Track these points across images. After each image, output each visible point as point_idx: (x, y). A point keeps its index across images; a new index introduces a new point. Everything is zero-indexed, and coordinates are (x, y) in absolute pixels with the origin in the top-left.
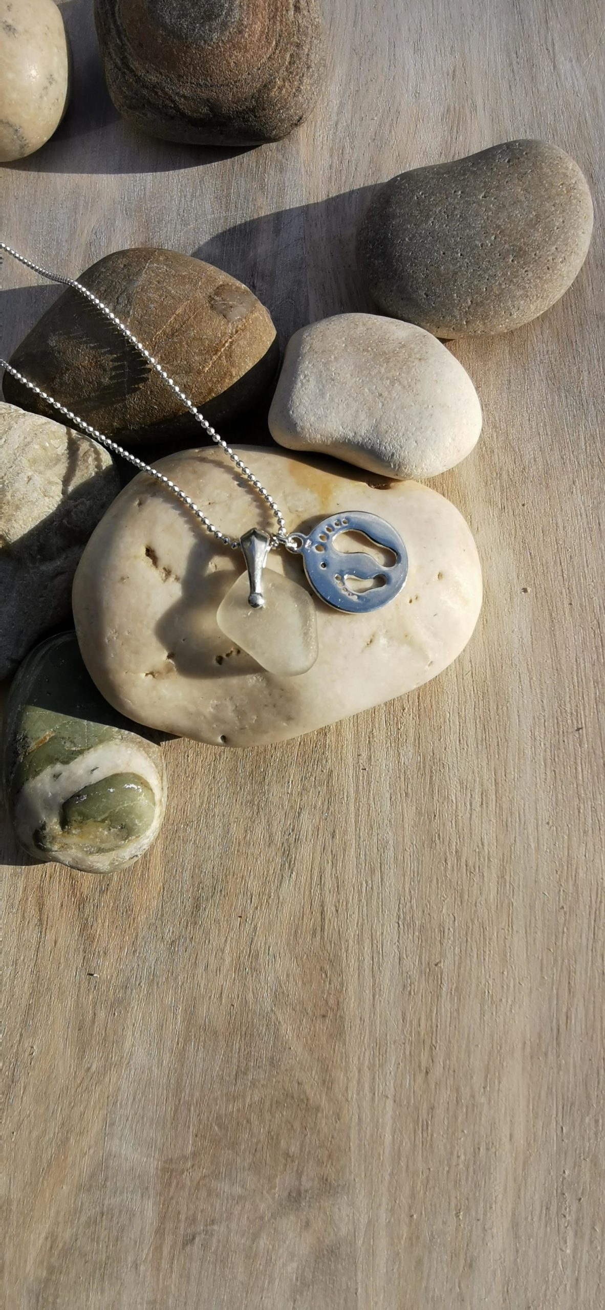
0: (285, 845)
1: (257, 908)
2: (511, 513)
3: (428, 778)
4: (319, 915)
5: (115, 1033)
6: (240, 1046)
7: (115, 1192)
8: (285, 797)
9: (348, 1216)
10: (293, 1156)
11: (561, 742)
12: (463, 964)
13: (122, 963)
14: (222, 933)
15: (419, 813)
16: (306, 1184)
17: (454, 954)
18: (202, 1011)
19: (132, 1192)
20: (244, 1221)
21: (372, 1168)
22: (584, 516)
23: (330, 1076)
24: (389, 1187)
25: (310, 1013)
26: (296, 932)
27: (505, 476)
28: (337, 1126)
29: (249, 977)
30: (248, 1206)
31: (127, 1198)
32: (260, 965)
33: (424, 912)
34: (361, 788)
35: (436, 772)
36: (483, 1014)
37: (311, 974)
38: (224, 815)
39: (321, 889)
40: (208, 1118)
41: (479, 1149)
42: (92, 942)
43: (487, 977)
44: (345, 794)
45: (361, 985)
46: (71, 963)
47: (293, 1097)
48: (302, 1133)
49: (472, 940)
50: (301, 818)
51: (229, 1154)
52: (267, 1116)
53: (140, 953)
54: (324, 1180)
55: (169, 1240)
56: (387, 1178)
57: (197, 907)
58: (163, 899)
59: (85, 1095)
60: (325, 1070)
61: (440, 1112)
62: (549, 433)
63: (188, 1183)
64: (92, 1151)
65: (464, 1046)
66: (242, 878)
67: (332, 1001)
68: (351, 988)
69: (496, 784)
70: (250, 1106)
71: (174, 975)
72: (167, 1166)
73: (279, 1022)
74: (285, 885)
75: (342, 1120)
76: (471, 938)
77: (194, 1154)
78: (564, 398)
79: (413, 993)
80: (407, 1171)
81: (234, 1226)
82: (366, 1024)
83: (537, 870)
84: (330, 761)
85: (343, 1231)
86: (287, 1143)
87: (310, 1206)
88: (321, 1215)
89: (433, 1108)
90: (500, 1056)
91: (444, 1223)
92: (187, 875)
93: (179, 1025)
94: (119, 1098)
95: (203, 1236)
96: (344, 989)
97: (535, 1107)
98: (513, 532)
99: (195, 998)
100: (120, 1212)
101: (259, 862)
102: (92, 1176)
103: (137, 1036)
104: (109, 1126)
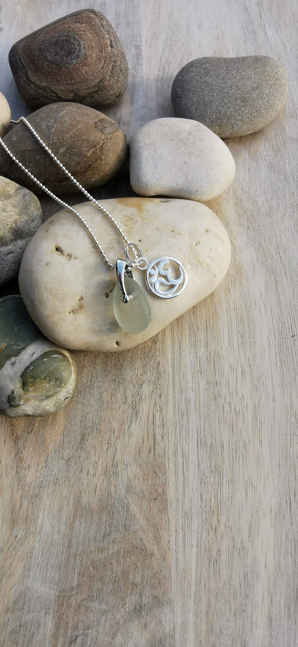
0: (134, 402)
1: (117, 438)
2: (252, 230)
3: (212, 364)
4: (152, 440)
5: (33, 514)
6: (106, 519)
7: (29, 612)
8: (134, 377)
9: (170, 619)
10: (137, 583)
11: (284, 343)
12: (234, 466)
13: (39, 473)
14: (97, 453)
15: (208, 382)
16: (145, 600)
17: (230, 460)
18: (84, 500)
19: (39, 612)
20: (107, 626)
21: (184, 589)
22: (290, 231)
23: (159, 534)
24: (194, 600)
25: (148, 499)
26: (139, 451)
27: (249, 213)
28: (163, 564)
29: (112, 478)
30: (110, 616)
31: (36, 615)
32: (119, 471)
33: (212, 437)
34: (176, 370)
35: (217, 360)
36: (247, 494)
37: (148, 474)
38: (99, 388)
39: (153, 426)
40: (87, 563)
41: (247, 574)
42: (22, 461)
43: (249, 472)
44: (167, 374)
45: (177, 480)
46: (9, 474)
47: (137, 548)
48: (143, 570)
49: (239, 452)
50: (143, 387)
51: (98, 585)
52: (122, 560)
53: (49, 467)
54: (156, 598)
55: (61, 640)
56: (193, 594)
57: (83, 439)
58: (64, 436)
59: (14, 553)
60: (157, 531)
61: (224, 554)
62: (270, 192)
63: (74, 603)
64: (16, 586)
65: (237, 513)
66: (109, 422)
67: (160, 490)
68: (171, 482)
69: (250, 366)
70: (112, 554)
71: (69, 478)
72: (61, 594)
73: (130, 504)
74: (133, 424)
75: (166, 560)
76: (239, 450)
77: (78, 585)
78: (277, 176)
79: (206, 484)
80: (205, 589)
81: (101, 630)
82: (180, 502)
83: (274, 411)
84: (158, 357)
85: (167, 630)
86: (134, 576)
87: (147, 615)
88: (154, 620)
89: (219, 551)
90: (258, 518)
91: (228, 621)
92: (78, 421)
93: (71, 508)
94: (34, 553)
95: (82, 637)
96: (167, 483)
97: (279, 548)
98: (254, 239)
99: (81, 491)
100: (32, 624)
101: (119, 413)
102: (15, 603)
103: (46, 515)
104: (27, 571)
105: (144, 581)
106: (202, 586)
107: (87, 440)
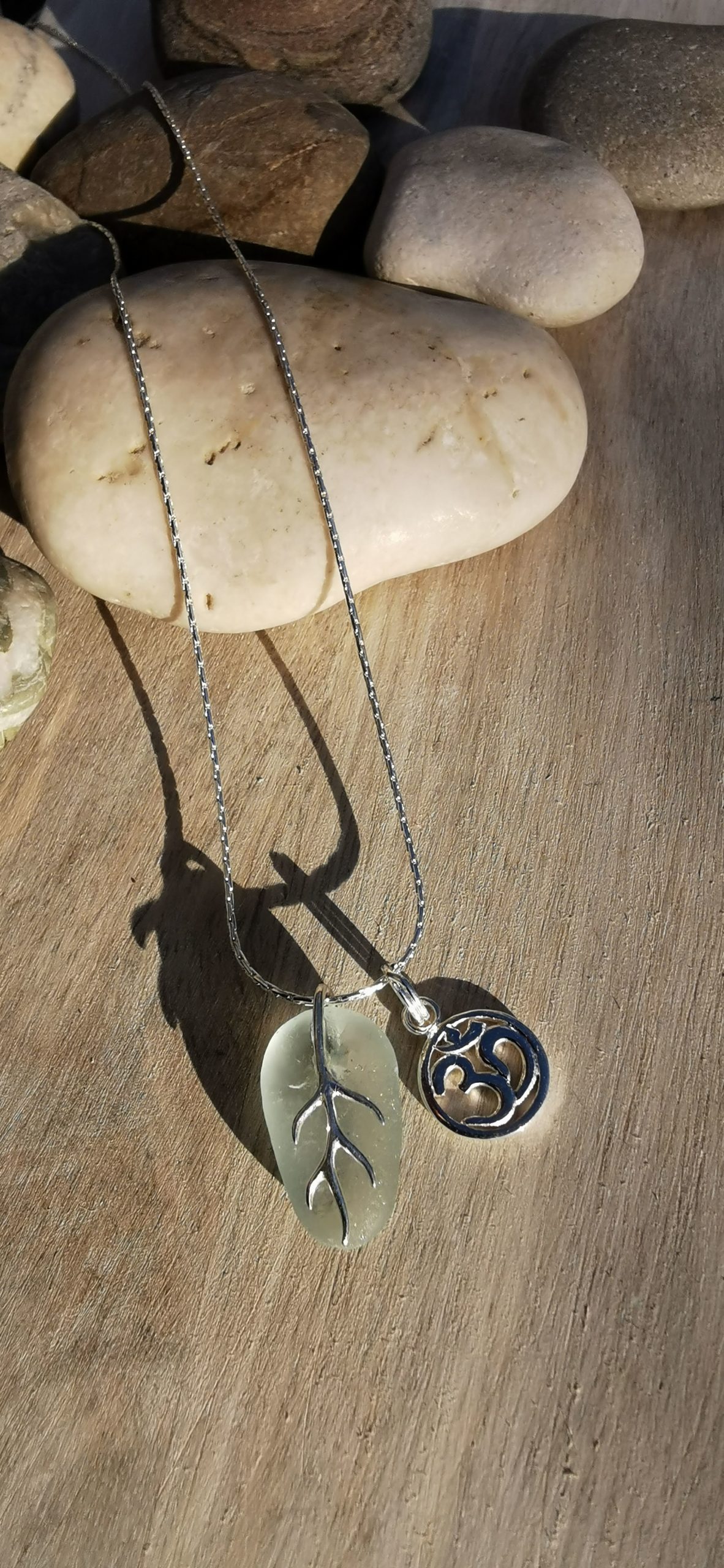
6: (69, 1080)
9: (168, 1401)
11: (686, 711)
14: (98, 901)
21: (233, 1324)
24: (253, 1363)
28: (192, 1239)
41: (430, 1321)
47: (131, 1177)
54: (144, 1330)
56: (255, 1345)
58: (23, 839)
70: (56, 1180)
75: (203, 1230)
80: (293, 1339)
86: (99, 1253)
88: (121, 1391)
105: (124, 1273)
106: (289, 1327)
107: (81, 864)
